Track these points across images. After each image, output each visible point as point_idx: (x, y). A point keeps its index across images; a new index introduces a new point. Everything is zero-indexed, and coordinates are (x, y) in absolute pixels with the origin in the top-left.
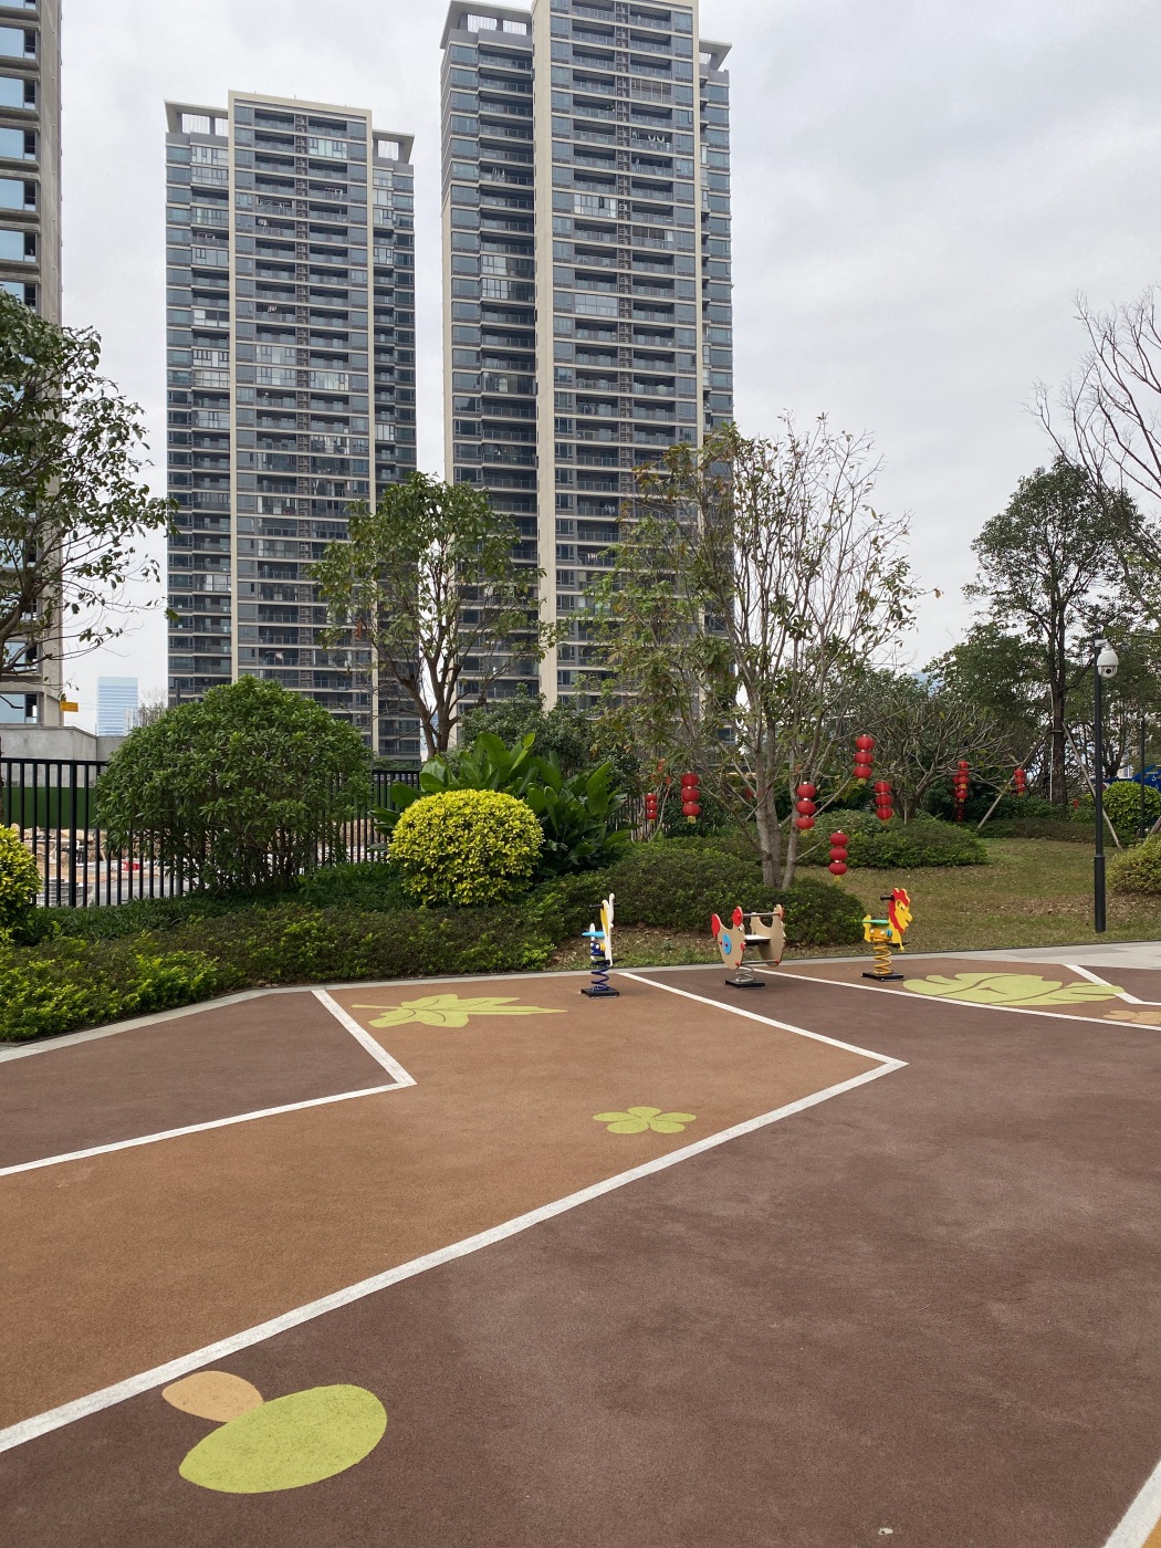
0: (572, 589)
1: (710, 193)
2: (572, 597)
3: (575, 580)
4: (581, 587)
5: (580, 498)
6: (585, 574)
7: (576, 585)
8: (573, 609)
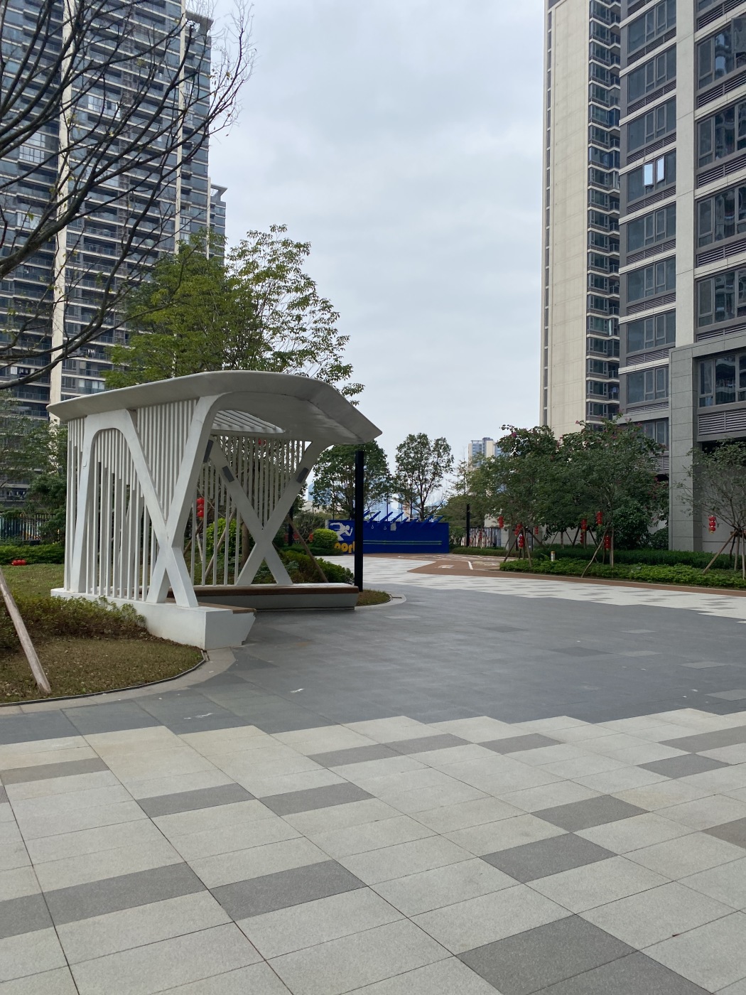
0: (75, 373)
1: (195, 116)
2: (74, 379)
3: (77, 368)
4: (81, 372)
5: (84, 310)
6: (85, 363)
7: (78, 371)
8: (74, 387)
